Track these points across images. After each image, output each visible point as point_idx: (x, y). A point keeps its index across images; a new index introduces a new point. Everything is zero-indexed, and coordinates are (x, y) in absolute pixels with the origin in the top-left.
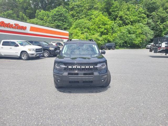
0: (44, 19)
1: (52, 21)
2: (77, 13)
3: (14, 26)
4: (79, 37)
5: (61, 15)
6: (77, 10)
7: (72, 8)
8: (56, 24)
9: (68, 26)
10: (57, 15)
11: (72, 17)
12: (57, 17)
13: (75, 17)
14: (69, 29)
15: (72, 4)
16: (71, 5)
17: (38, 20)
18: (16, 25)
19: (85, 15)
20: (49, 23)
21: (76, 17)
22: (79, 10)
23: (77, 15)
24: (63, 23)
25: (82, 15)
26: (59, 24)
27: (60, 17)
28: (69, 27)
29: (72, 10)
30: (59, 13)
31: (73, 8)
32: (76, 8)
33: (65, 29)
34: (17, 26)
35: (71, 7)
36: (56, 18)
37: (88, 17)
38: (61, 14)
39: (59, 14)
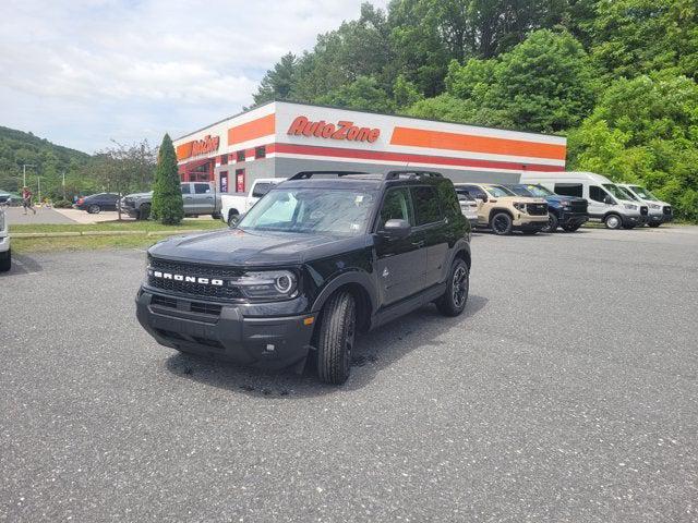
0: (473, 93)
1: (503, 97)
2: (633, 45)
3: (337, 128)
4: (612, 162)
5: (542, 68)
6: (632, 33)
7: (607, 28)
8: (517, 110)
9: (573, 112)
10: (525, 71)
11: (602, 69)
12: (521, 77)
13: (616, 70)
14: (578, 125)
15: (607, 8)
16: (606, 15)
17: (453, 100)
18: (343, 125)
19: (674, 53)
20: (489, 106)
21: (622, 69)
22: (647, 33)
23: (629, 56)
24: (551, 103)
25: (657, 53)
26: (529, 107)
27: (538, 75)
28: (575, 118)
29: (607, 39)
30: (535, 60)
31: (613, 25)
32: (627, 23)
33: (558, 127)
34: (348, 131)
35: (603, 25)
36: (517, 82)
37: (688, 58)
38: (544, 64)
39: (532, 66)
